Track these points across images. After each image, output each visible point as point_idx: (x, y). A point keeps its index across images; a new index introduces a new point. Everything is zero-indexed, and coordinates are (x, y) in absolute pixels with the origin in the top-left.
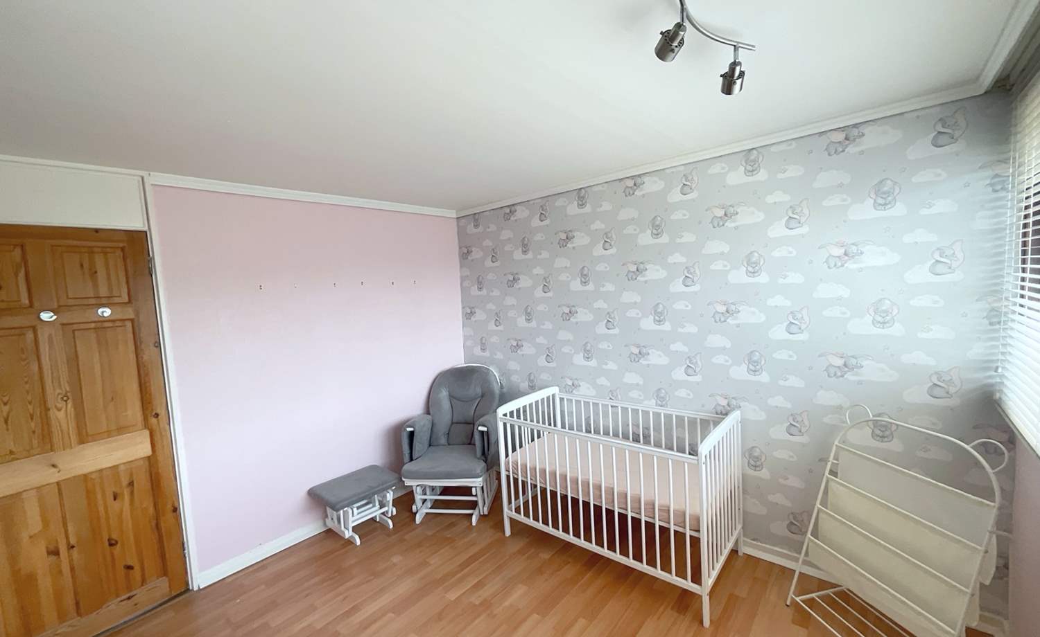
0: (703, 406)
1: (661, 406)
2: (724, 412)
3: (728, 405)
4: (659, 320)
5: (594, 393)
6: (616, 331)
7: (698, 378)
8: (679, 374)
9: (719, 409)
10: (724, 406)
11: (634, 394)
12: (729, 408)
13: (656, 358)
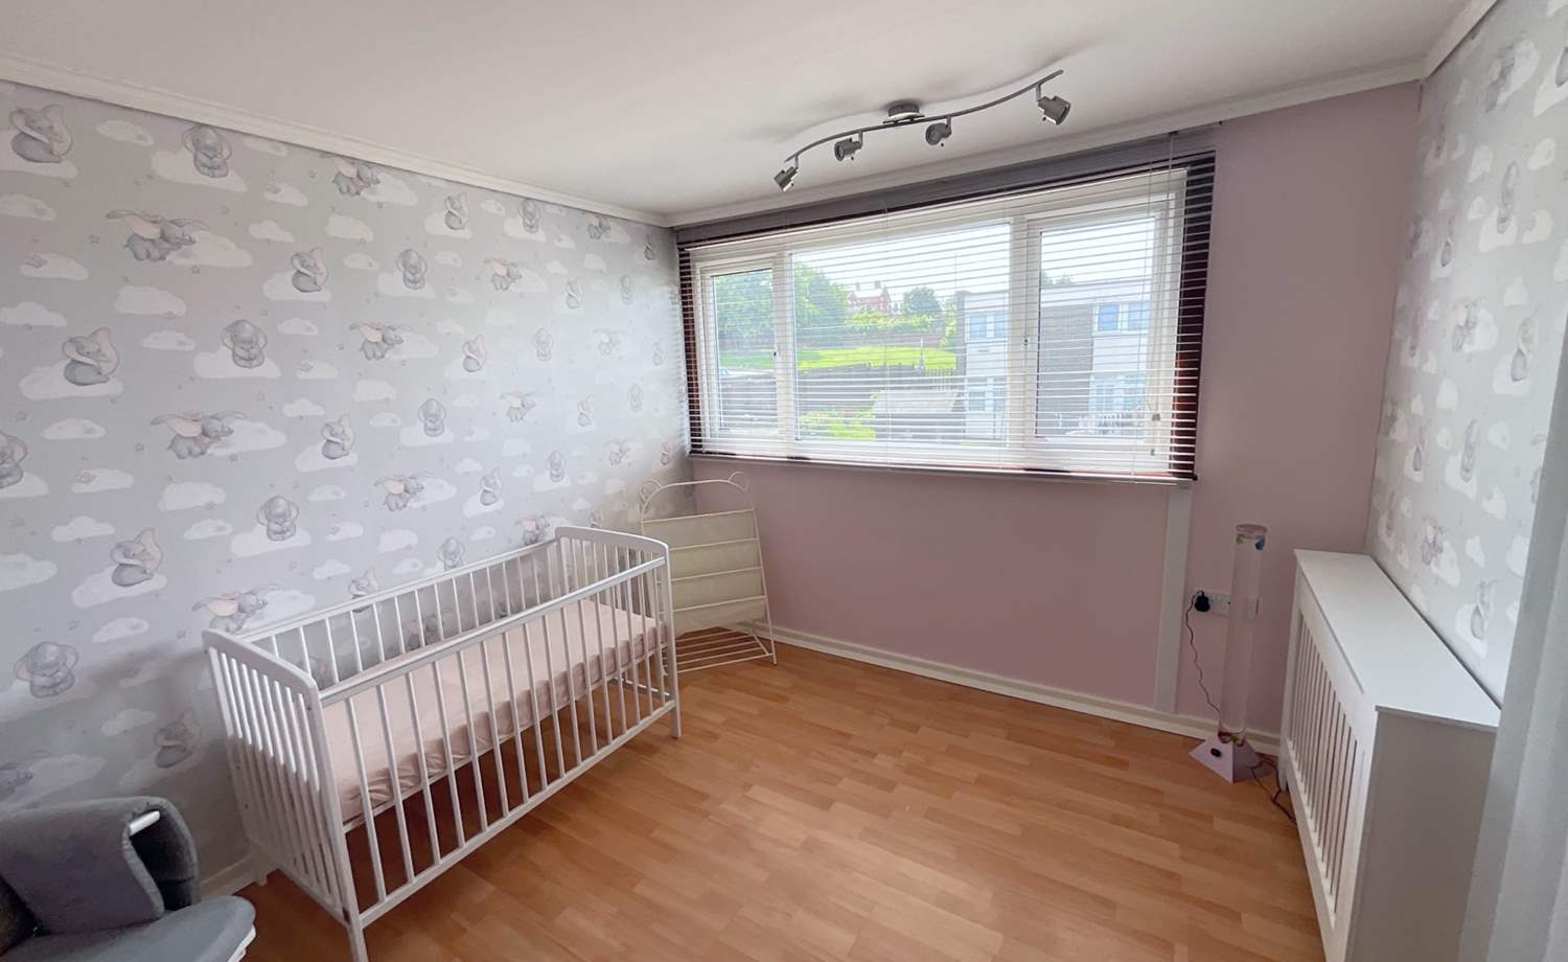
0: (510, 541)
1: (454, 567)
2: (533, 539)
3: (537, 528)
4: (433, 428)
5: (311, 602)
6: (351, 459)
7: (499, 505)
8: (474, 507)
9: (528, 536)
10: (532, 532)
11: (405, 566)
12: (538, 532)
13: (436, 492)
